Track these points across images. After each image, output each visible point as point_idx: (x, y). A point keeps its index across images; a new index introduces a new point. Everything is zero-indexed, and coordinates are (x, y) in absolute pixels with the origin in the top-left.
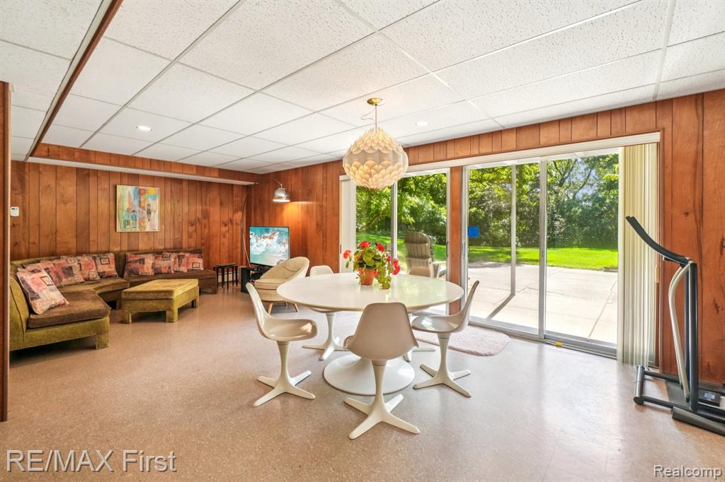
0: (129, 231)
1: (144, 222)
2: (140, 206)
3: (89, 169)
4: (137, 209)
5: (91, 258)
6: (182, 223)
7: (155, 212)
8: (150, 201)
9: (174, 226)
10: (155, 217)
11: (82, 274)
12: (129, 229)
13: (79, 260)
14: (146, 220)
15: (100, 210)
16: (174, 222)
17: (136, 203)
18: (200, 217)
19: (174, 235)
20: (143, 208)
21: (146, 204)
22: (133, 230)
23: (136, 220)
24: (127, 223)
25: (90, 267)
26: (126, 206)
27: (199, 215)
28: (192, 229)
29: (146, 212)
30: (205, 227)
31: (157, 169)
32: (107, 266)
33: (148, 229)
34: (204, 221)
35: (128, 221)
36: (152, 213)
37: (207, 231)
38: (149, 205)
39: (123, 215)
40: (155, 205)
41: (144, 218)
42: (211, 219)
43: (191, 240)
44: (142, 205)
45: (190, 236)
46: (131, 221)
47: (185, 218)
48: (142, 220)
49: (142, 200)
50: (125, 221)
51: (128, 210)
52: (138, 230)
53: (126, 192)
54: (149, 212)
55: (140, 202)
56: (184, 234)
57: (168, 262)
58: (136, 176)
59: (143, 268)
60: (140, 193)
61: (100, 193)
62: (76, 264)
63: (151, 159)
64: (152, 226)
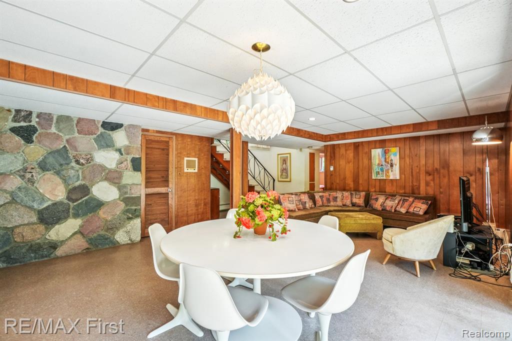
0: (379, 178)
1: (388, 173)
2: (386, 161)
3: (359, 142)
4: (384, 163)
5: (349, 193)
6: (419, 173)
7: (396, 165)
8: (392, 157)
9: (412, 176)
10: (397, 168)
11: (342, 202)
12: (379, 177)
13: (343, 194)
14: (390, 171)
15: (364, 165)
16: (412, 172)
17: (383, 159)
18: (438, 167)
19: (412, 182)
20: (388, 163)
21: (390, 159)
22: (382, 178)
23: (383, 171)
24: (378, 173)
25: (347, 198)
26: (377, 162)
27: (437, 166)
28: (429, 178)
29: (389, 165)
30: (444, 177)
31: (381, 134)
32: (358, 200)
33: (391, 178)
34: (442, 171)
35: (379, 172)
36: (394, 166)
37: (446, 180)
38: (392, 160)
39: (375, 168)
40: (396, 159)
41: (388, 170)
42: (451, 168)
43: (428, 188)
44: (387, 161)
45: (427, 184)
46: (380, 172)
47: (423, 169)
48: (387, 171)
49: (387, 157)
50: (376, 172)
51: (378, 164)
52: (384, 178)
53: (377, 153)
54: (392, 166)
55: (385, 158)
56: (421, 182)
57: (393, 202)
58: (384, 141)
59: (375, 204)
60: (386, 152)
61: (364, 155)
62: (340, 196)
63: (377, 129)
64: (394, 175)
